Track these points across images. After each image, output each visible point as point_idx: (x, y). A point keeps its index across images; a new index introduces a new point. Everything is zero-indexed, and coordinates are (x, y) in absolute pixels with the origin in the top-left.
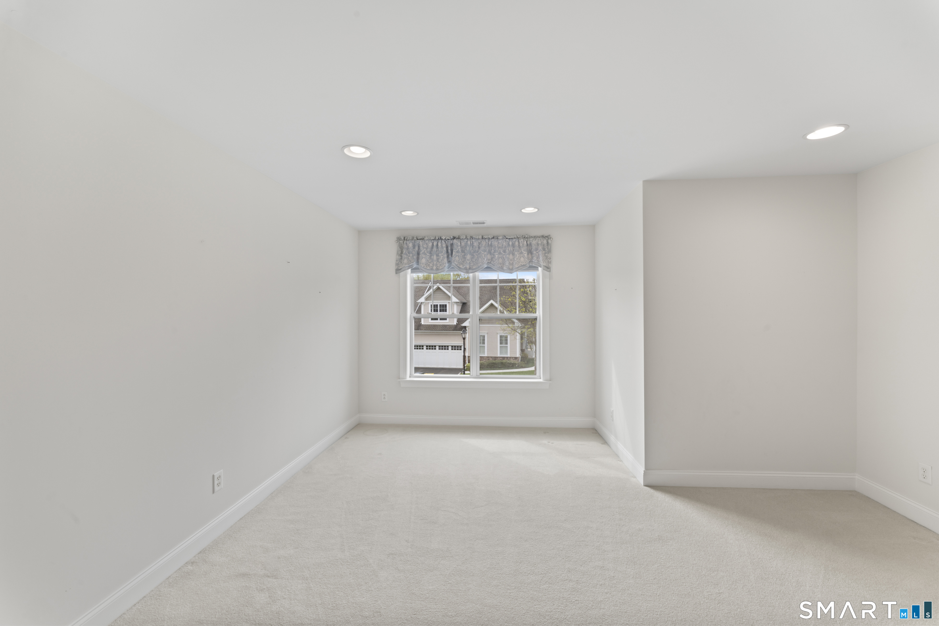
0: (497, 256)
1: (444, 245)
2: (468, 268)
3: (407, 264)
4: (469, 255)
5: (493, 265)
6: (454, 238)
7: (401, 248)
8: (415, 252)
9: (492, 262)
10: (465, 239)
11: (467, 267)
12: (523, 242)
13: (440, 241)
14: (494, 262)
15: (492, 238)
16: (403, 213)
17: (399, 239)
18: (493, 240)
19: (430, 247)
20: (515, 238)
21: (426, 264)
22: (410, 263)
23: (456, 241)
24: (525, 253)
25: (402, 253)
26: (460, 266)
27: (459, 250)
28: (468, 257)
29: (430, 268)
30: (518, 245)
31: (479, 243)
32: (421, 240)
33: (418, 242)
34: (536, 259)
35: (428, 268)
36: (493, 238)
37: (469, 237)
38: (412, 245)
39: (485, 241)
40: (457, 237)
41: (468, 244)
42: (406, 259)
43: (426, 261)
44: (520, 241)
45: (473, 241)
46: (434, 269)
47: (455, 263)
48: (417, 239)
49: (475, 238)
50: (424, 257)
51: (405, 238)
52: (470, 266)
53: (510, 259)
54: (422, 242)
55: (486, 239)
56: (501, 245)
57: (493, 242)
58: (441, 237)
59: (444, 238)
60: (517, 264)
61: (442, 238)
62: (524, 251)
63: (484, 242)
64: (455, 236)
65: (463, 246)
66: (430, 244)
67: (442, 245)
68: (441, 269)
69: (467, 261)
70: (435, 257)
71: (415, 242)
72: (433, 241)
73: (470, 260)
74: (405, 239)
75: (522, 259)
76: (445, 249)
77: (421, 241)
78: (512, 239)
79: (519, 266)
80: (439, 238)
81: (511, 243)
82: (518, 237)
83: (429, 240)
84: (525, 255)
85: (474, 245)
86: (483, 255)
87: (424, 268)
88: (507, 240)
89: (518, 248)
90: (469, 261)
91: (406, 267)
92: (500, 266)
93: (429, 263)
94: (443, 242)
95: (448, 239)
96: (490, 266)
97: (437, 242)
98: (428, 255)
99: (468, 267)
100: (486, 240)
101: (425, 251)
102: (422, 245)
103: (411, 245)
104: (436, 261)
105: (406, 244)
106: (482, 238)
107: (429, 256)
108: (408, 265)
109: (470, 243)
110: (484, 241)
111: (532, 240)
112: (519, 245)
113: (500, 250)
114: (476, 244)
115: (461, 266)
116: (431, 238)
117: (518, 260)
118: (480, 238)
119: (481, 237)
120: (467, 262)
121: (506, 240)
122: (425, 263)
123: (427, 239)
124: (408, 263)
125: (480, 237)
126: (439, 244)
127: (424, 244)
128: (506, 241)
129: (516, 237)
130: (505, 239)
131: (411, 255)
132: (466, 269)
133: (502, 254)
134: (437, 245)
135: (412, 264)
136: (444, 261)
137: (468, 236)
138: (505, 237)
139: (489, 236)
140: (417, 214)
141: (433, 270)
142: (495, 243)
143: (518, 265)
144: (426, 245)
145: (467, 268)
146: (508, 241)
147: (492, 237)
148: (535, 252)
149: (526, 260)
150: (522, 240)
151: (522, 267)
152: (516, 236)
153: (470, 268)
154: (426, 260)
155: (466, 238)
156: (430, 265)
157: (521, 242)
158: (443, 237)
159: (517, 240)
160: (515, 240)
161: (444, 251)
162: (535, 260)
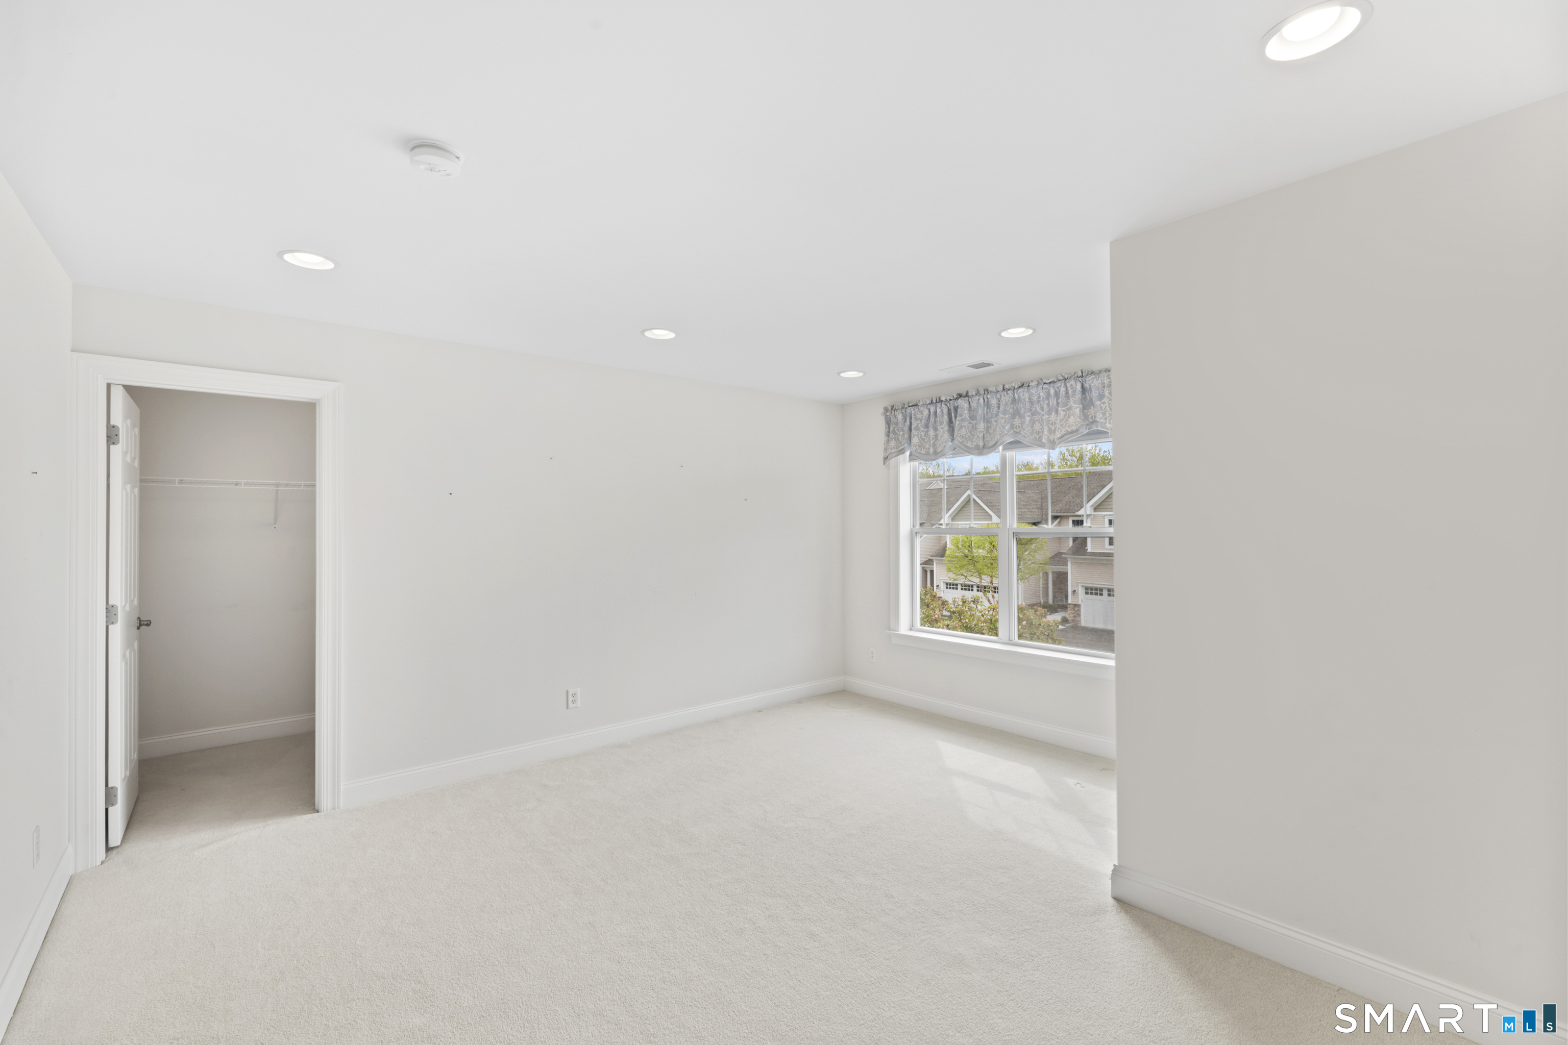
0: (1030, 418)
1: (945, 411)
2: (981, 446)
3: (894, 448)
4: (982, 423)
5: (1023, 436)
6: (960, 396)
7: (888, 423)
8: (906, 428)
9: (1022, 432)
10: (976, 395)
11: (979, 444)
12: (1075, 386)
13: (939, 405)
14: (1025, 432)
15: (1019, 387)
16: (842, 375)
17: (886, 410)
18: (1021, 390)
19: (925, 417)
20: (1060, 380)
21: (920, 446)
22: (900, 447)
23: (961, 401)
24: (1077, 408)
25: (889, 432)
26: (967, 443)
27: (965, 416)
28: (981, 426)
29: (926, 452)
30: (1064, 393)
31: (998, 399)
32: (913, 407)
33: (908, 410)
34: (1101, 415)
35: (923, 452)
36: (1022, 386)
37: (983, 391)
38: (902, 418)
39: (1007, 394)
40: (964, 394)
41: (980, 403)
42: (893, 440)
43: (920, 441)
44: (1068, 385)
45: (989, 396)
46: (931, 453)
47: (958, 440)
48: (910, 407)
49: (991, 392)
50: (916, 435)
51: (893, 406)
52: (984, 443)
53: (1050, 422)
54: (914, 410)
55: (1009, 390)
56: (1037, 397)
57: (1021, 394)
58: (940, 398)
59: (943, 398)
60: (1060, 431)
61: (942, 399)
62: (1074, 403)
63: (1005, 396)
64: (960, 392)
65: (975, 408)
66: (926, 412)
67: (942, 410)
68: (940, 452)
69: (978, 434)
70: (932, 433)
71: (905, 412)
72: (929, 406)
73: (985, 432)
74: (894, 409)
75: (1072, 420)
76: (946, 417)
77: (912, 409)
78: (1054, 382)
79: (1062, 433)
80: (938, 400)
81: (1052, 392)
82: (1066, 377)
83: (925, 405)
84: (1075, 410)
85: (992, 403)
86: (1003, 421)
87: (917, 452)
88: (1046, 386)
89: (1064, 399)
90: (982, 434)
91: (893, 453)
92: (1038, 438)
93: (925, 444)
94: (943, 406)
95: (950, 400)
96: (1019, 438)
97: (935, 408)
98: (923, 431)
99: (981, 444)
100: (1008, 392)
101: (918, 424)
102: (914, 415)
103: (900, 417)
104: (933, 438)
105: (895, 416)
106: (1004, 390)
107: (924, 433)
108: (896, 450)
109: (983, 400)
110: (1005, 394)
111: (1092, 379)
112: (1067, 393)
113: (1035, 408)
114: (994, 402)
115: (969, 444)
116: (926, 402)
117: (1062, 423)
118: (999, 390)
119: (1002, 389)
120: (978, 437)
121: (1044, 386)
122: (918, 444)
123: (922, 403)
124: (896, 446)
125: (1000, 388)
126: (939, 410)
127: (917, 414)
128: (1042, 388)
129: (1062, 378)
130: (1041, 384)
131: (901, 433)
132: (977, 447)
133: (1039, 414)
134: (936, 413)
135: (903, 447)
136: (944, 438)
137: (981, 390)
138: (1040, 382)
139: (1013, 384)
140: (864, 375)
141: (930, 455)
142: (1023, 394)
143: (1060, 433)
144: (920, 414)
145: (979, 446)
146: (1046, 389)
147: (1020, 384)
148: (1098, 403)
149: (1079, 420)
150: (1072, 382)
151: (1070, 435)
152: (1063, 376)
153: (984, 447)
154: (919, 439)
155: (978, 393)
156: (926, 447)
157: (1071, 385)
158: (943, 396)
159: (1063, 384)
160: (1060, 384)
161: (945, 421)
162: (1101, 419)
